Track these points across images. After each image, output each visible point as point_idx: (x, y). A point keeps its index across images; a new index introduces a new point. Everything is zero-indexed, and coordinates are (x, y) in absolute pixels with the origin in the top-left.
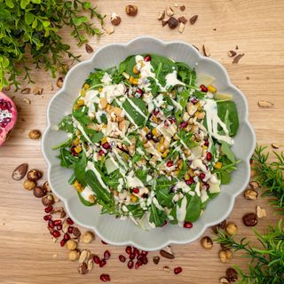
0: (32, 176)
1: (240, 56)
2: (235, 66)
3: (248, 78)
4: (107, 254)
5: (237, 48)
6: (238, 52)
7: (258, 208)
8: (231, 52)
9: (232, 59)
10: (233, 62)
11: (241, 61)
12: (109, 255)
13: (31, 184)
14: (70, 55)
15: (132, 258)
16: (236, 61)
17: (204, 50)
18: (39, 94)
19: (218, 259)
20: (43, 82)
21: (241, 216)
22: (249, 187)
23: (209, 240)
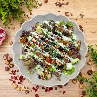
1: (84, 15)
2: (82, 19)
3: (87, 23)
5: (82, 13)
6: (83, 14)
7: (93, 68)
8: (80, 14)
9: (81, 16)
10: (81, 18)
11: (84, 17)
15: (47, 88)
16: (82, 17)
17: (71, 13)
18: (13, 29)
19: (79, 88)
20: (15, 25)
21: (87, 71)
22: (89, 61)
23: (75, 80)
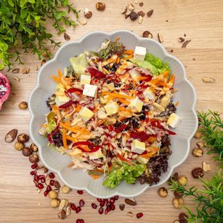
0: (22, 139)
1: (188, 42)
2: (184, 49)
3: (194, 59)
4: (82, 202)
5: (185, 36)
6: (186, 39)
7: (204, 163)
8: (180, 38)
9: (181, 44)
10: (182, 47)
11: (188, 46)
12: (84, 203)
13: (20, 146)
14: (52, 42)
15: (102, 205)
16: (184, 46)
17: (159, 37)
18: (26, 73)
19: (172, 206)
20: (30, 64)
21: (190, 170)
22: (196, 147)
23: (164, 189)
